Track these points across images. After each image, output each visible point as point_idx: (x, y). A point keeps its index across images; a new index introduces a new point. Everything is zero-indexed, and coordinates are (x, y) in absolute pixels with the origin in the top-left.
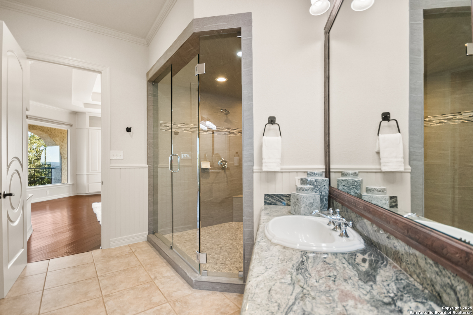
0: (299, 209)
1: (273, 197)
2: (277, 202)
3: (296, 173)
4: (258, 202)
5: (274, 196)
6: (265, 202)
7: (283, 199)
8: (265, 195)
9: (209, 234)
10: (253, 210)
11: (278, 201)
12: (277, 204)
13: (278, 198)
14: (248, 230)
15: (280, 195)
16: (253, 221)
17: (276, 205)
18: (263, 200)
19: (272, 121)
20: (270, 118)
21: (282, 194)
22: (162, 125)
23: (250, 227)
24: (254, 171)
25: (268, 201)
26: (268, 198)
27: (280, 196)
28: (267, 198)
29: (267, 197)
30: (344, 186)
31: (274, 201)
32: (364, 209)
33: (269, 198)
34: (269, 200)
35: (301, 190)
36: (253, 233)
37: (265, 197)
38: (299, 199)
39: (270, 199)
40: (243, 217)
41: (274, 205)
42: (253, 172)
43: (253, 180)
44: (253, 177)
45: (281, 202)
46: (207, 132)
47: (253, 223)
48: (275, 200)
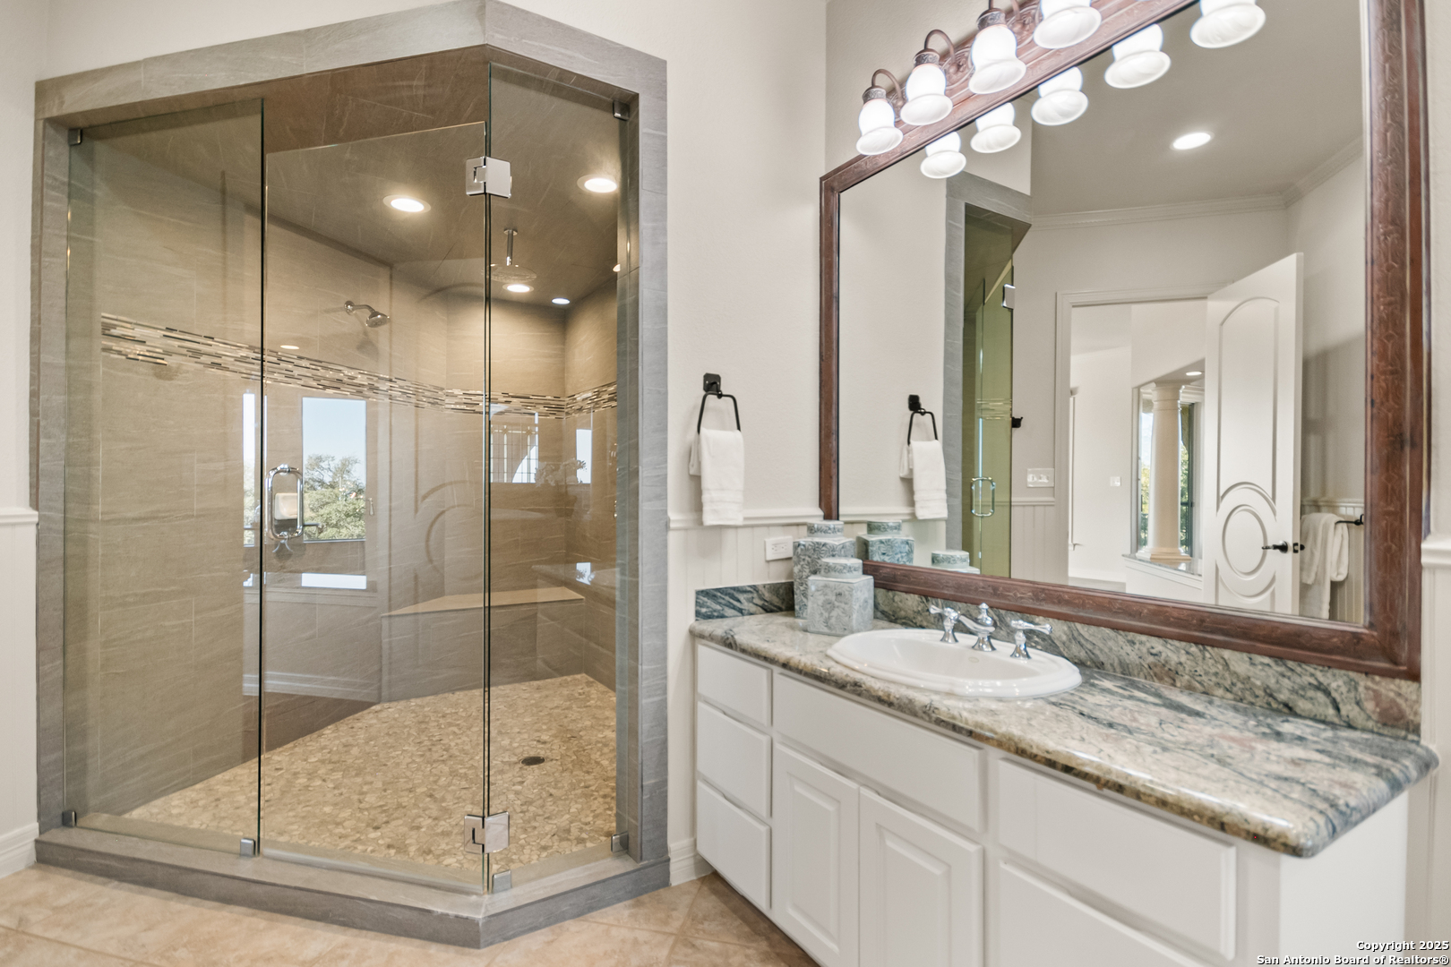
0: (847, 618)
1: (715, 596)
2: (726, 609)
3: (766, 528)
4: (681, 615)
5: (719, 594)
6: (698, 614)
7: (738, 601)
8: (700, 593)
9: (334, 765)
10: (666, 641)
11: (727, 606)
12: (726, 614)
13: (727, 598)
14: (652, 703)
15: (731, 588)
16: (665, 673)
17: (722, 616)
18: (692, 608)
19: (712, 385)
20: (707, 377)
21: (736, 585)
22: (113, 332)
23: (659, 692)
24: (672, 525)
25: (704, 610)
26: (704, 602)
27: (732, 591)
28: (701, 602)
29: (702, 597)
30: (884, 554)
31: (718, 607)
32: (1036, 597)
33: (705, 599)
34: (708, 607)
35: (845, 571)
36: (666, 708)
37: (697, 598)
38: (847, 593)
39: (708, 604)
40: (640, 667)
41: (718, 617)
42: (667, 527)
43: (666, 554)
44: (665, 546)
45: (734, 608)
46: (299, 382)
47: (666, 678)
48: (720, 604)
